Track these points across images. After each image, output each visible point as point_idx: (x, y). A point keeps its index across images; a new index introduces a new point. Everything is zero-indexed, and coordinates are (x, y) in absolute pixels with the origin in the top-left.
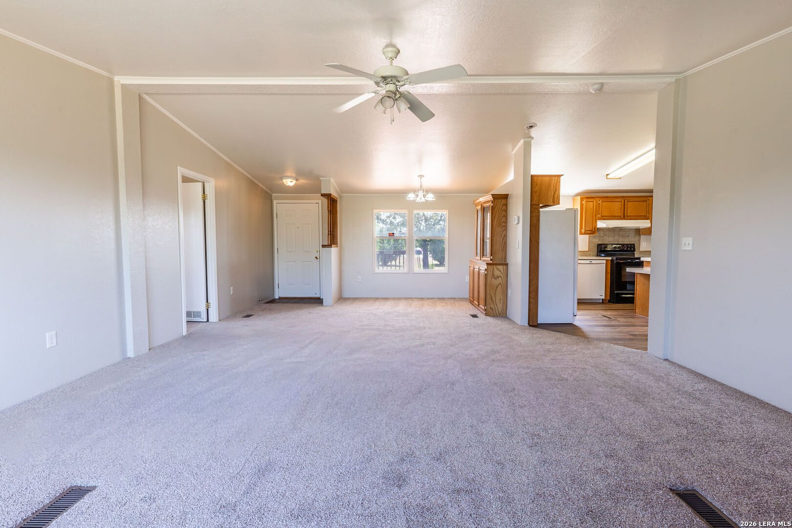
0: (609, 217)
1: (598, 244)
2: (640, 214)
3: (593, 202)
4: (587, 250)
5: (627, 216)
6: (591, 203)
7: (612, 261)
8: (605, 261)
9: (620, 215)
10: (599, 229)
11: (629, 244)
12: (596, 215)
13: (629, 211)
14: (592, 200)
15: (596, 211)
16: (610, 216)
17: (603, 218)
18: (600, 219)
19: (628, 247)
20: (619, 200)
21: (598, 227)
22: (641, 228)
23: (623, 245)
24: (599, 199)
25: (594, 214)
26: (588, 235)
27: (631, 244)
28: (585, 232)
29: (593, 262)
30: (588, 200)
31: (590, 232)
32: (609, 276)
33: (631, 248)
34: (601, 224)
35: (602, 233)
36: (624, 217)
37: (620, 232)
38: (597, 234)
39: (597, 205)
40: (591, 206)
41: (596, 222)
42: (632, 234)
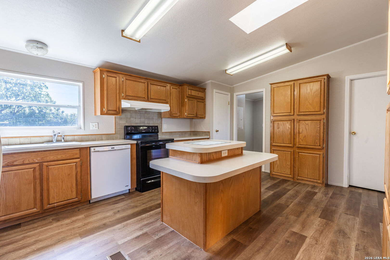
0: (134, 98)
1: (124, 126)
2: (161, 98)
3: (116, 77)
4: (114, 133)
5: (151, 99)
6: (114, 79)
7: (137, 144)
8: (129, 146)
9: (144, 96)
10: (124, 110)
11: (153, 126)
12: (119, 93)
13: (152, 94)
14: (115, 75)
15: (119, 88)
16: (135, 96)
17: (128, 98)
18: (125, 99)
19: (152, 129)
20: (143, 81)
21: (123, 107)
22: (162, 111)
23: (148, 127)
24: (123, 76)
25: (118, 92)
26: (114, 116)
27: (155, 126)
28: (107, 112)
29: (116, 147)
30: (109, 74)
31: (113, 112)
32: (135, 161)
33: (154, 130)
34: (125, 104)
35: (128, 115)
36: (148, 99)
37: (146, 115)
38: (123, 116)
39: (121, 83)
40: (114, 83)
41: (120, 101)
42: (156, 117)
